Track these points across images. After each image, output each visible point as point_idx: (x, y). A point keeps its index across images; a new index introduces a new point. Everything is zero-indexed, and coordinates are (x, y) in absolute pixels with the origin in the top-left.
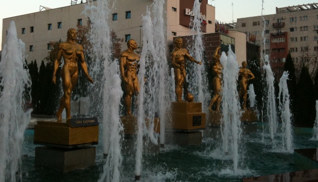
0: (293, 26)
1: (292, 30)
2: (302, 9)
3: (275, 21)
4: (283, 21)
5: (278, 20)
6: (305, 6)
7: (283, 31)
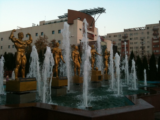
0: (131, 37)
1: (131, 39)
2: (135, 30)
3: (124, 35)
4: (127, 35)
5: (125, 35)
6: (137, 28)
7: (127, 39)
